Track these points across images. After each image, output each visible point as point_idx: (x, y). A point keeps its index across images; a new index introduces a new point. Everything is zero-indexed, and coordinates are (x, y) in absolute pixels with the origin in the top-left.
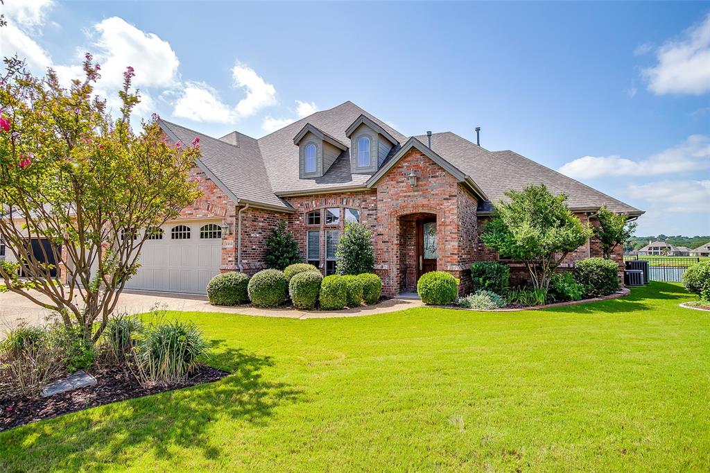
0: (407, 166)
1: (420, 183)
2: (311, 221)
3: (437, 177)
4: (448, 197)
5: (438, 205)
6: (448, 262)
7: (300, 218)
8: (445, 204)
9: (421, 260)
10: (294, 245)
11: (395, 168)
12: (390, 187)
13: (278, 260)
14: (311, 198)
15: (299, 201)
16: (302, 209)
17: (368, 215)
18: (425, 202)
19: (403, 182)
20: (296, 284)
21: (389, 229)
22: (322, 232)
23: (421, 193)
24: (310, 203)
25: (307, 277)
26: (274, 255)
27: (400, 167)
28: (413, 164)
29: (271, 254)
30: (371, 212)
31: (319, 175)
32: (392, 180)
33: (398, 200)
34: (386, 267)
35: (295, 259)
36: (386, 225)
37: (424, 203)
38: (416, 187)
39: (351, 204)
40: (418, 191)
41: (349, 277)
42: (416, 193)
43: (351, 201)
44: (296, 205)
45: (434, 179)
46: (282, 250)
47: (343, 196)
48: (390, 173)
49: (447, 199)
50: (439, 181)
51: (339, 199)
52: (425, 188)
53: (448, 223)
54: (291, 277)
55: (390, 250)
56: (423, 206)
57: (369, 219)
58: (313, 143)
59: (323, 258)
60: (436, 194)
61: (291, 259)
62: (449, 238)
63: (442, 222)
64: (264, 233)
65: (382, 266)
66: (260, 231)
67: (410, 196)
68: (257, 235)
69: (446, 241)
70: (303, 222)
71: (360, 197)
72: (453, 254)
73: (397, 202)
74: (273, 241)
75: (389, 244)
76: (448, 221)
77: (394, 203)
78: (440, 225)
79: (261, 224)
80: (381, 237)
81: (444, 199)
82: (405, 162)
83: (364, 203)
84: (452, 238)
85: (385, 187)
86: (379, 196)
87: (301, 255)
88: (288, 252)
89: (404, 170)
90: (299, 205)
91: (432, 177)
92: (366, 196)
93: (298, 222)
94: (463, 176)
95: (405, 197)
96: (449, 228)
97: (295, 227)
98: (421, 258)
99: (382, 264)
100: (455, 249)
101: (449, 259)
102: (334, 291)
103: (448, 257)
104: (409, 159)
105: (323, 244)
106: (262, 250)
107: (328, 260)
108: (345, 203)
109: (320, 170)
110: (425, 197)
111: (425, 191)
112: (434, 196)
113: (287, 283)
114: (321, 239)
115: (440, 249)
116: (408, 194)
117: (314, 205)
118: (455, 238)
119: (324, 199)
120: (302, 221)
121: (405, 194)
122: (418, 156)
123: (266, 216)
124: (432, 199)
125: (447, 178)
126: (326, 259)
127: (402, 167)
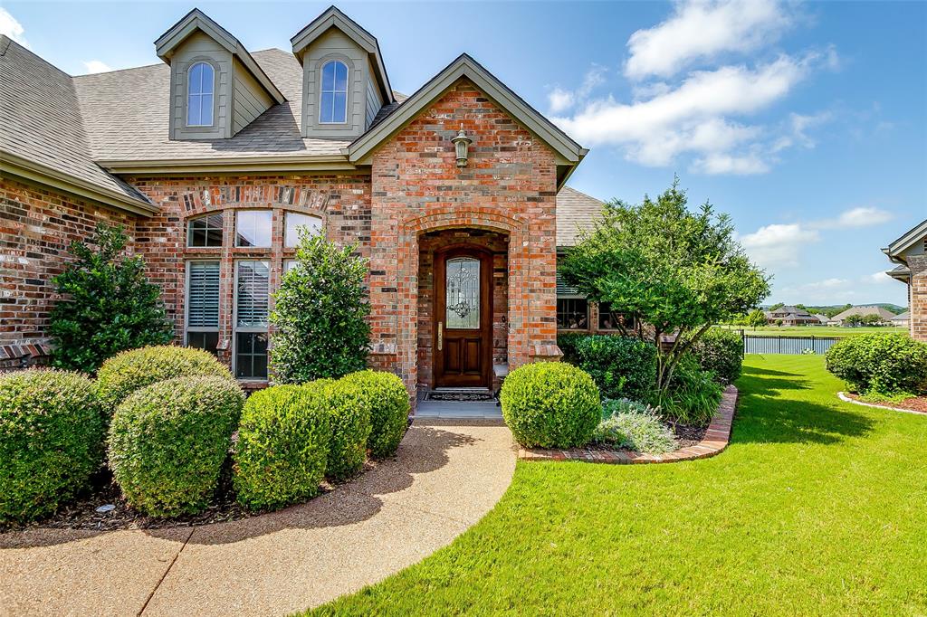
0: (446, 122)
1: (476, 160)
2: (198, 239)
3: (513, 149)
4: (536, 195)
5: (515, 210)
6: (535, 337)
7: (169, 230)
8: (531, 210)
9: (440, 331)
10: (146, 291)
11: (415, 123)
12: (404, 165)
13: (91, 333)
14: (201, 184)
15: (169, 189)
16: (176, 209)
17: (343, 228)
18: (486, 203)
19: (434, 155)
20: (134, 431)
21: (401, 261)
22: (225, 266)
23: (476, 182)
24: (196, 195)
25: (185, 398)
26: (79, 319)
27: (429, 123)
28: (459, 117)
29: (68, 314)
30: (350, 223)
31: (221, 136)
32: (409, 150)
33: (422, 194)
34: (390, 348)
35: (148, 331)
36: (392, 250)
37: (482, 205)
38: (464, 169)
39: (301, 202)
40: (469, 178)
41: (326, 389)
42: (465, 183)
43: (303, 194)
44: (159, 197)
45: (507, 154)
46: (108, 303)
47: (281, 183)
48: (403, 133)
49: (533, 199)
50: (517, 159)
51: (271, 188)
52: (486, 171)
53: (535, 251)
54: (120, 398)
55: (401, 308)
56: (481, 211)
57: (346, 238)
58: (208, 59)
59: (228, 325)
60: (511, 188)
61: (136, 329)
62: (537, 285)
63: (525, 249)
64: (49, 258)
65: (382, 347)
66: (35, 249)
67: (449, 188)
68: (24, 261)
69: (532, 291)
70: (175, 240)
71: (325, 187)
72: (547, 320)
73: (421, 199)
74: (78, 278)
75: (400, 295)
76: (536, 247)
77: (414, 201)
78: (519, 256)
79: (40, 230)
80: (378, 278)
81: (529, 199)
82: (440, 111)
83: (333, 201)
84: (545, 285)
85: (391, 165)
86: (377, 184)
87: (167, 320)
88: (128, 311)
89: (438, 130)
90: (166, 199)
91: (503, 149)
92: (340, 186)
93: (163, 240)
94: (575, 149)
95: (439, 188)
96: (537, 262)
97: (154, 250)
98: (440, 325)
99: (381, 341)
100: (551, 308)
101: (537, 331)
102: (288, 445)
103: (536, 326)
104: (450, 105)
105: (227, 291)
106: (41, 303)
107: (240, 330)
108: (286, 200)
109: (224, 122)
110: (484, 193)
111: (485, 180)
112: (507, 192)
113: (104, 416)
114: (224, 282)
115: (519, 308)
116: (447, 183)
117: (206, 199)
118: (551, 285)
119: (232, 188)
120: (177, 236)
121: (438, 183)
122: (472, 100)
123: (60, 211)
124: (502, 198)
125: (536, 153)
126: (236, 329)
127: (435, 123)
